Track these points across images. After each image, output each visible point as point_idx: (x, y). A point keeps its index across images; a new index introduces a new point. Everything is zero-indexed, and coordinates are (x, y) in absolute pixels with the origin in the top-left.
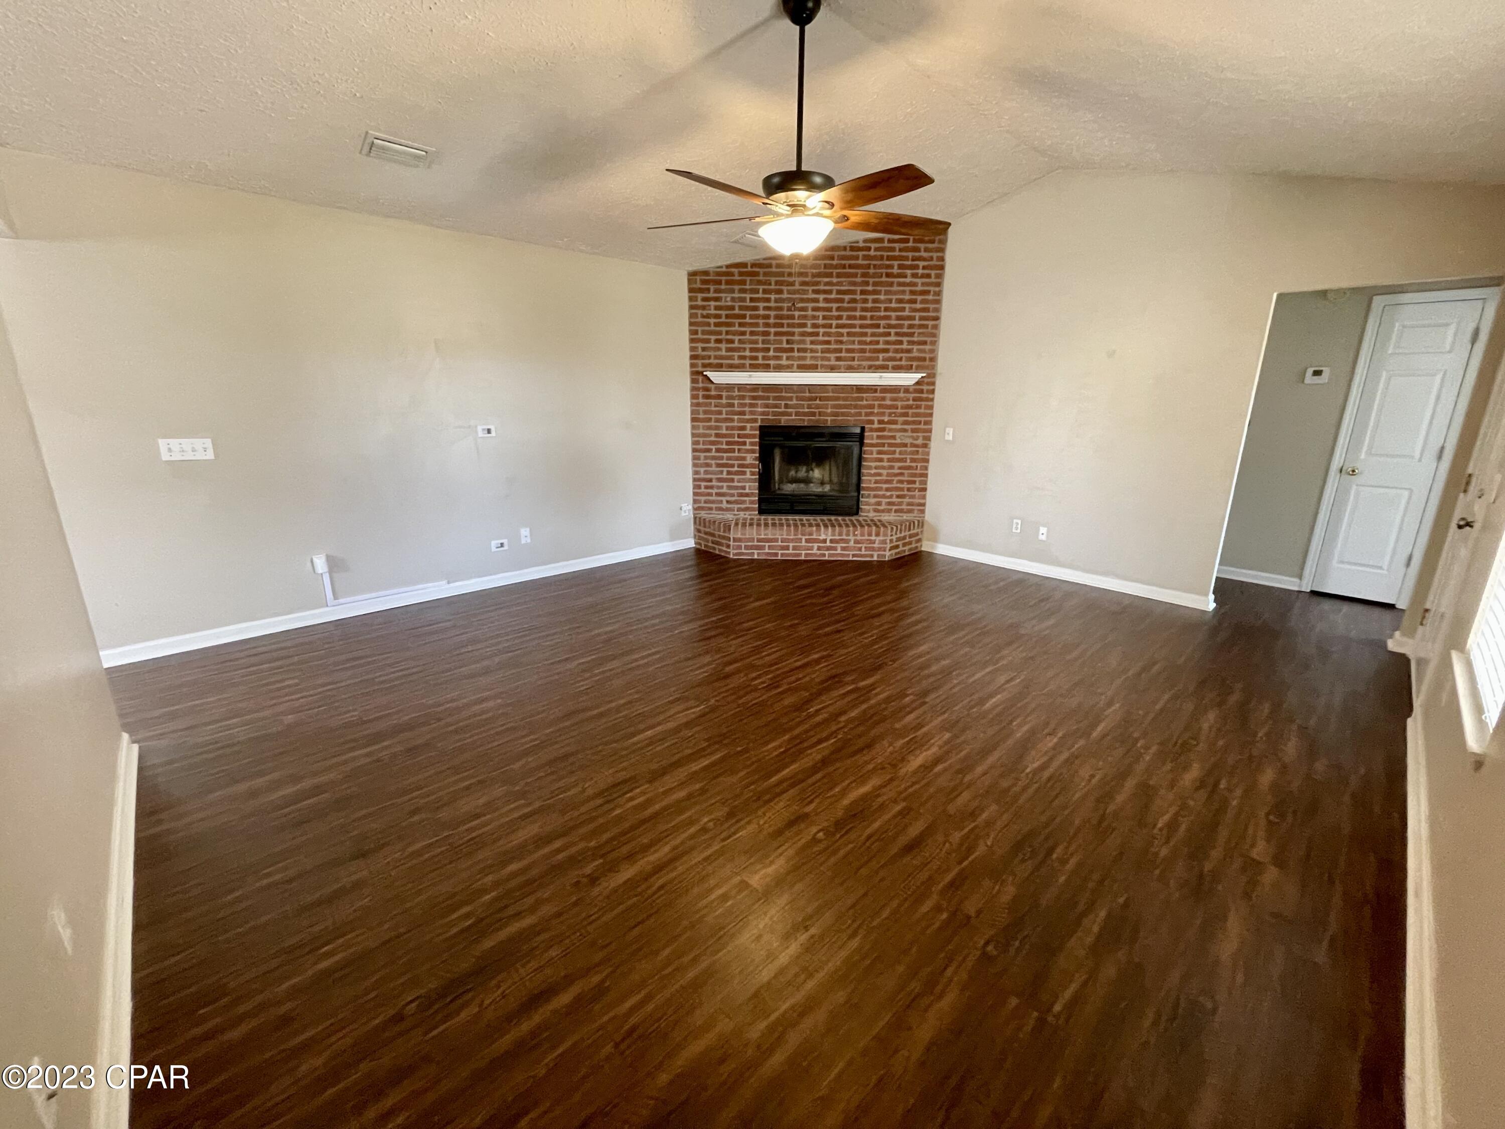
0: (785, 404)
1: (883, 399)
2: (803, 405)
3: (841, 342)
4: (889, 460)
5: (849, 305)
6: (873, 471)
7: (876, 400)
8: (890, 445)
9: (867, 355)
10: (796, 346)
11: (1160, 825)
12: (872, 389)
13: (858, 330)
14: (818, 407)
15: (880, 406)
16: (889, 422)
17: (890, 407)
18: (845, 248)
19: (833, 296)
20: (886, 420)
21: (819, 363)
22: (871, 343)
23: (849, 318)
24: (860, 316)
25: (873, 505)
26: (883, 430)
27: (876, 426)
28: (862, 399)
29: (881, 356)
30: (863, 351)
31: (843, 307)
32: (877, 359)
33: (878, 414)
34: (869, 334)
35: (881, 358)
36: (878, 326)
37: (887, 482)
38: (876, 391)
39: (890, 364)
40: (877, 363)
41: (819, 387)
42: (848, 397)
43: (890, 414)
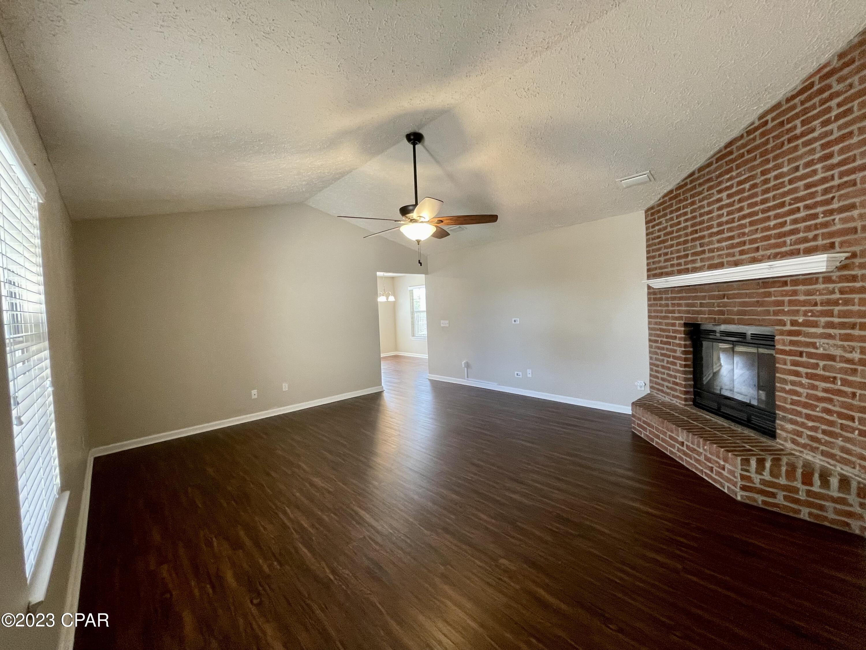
0: (700, 303)
1: (795, 293)
2: (714, 303)
3: (744, 234)
4: (809, 376)
5: (751, 192)
6: (788, 387)
7: (786, 295)
8: (810, 355)
9: (773, 241)
10: (706, 248)
11: (214, 539)
12: (779, 281)
13: (761, 216)
14: (725, 305)
15: (791, 303)
16: (807, 324)
17: (804, 303)
18: (742, 136)
19: (734, 190)
20: (800, 321)
21: (725, 260)
22: (775, 227)
23: (750, 206)
24: (761, 200)
25: (789, 432)
26: (798, 333)
27: (788, 327)
28: (769, 295)
29: (788, 240)
30: (768, 238)
31: (745, 197)
32: (784, 244)
33: (789, 313)
34: (772, 218)
35: (788, 242)
36: (783, 205)
37: (805, 405)
38: (785, 283)
39: (802, 246)
40: (784, 249)
41: (725, 285)
42: (753, 293)
43: (805, 314)
